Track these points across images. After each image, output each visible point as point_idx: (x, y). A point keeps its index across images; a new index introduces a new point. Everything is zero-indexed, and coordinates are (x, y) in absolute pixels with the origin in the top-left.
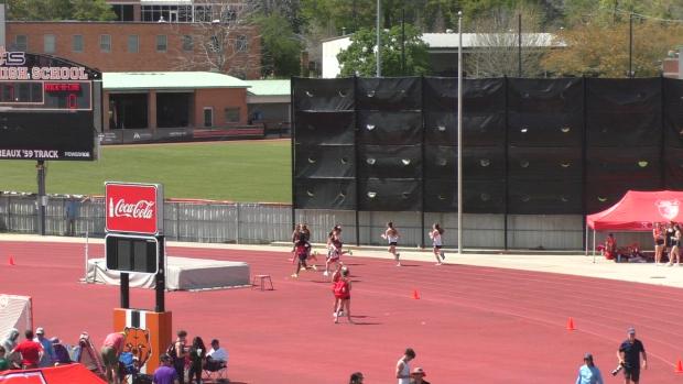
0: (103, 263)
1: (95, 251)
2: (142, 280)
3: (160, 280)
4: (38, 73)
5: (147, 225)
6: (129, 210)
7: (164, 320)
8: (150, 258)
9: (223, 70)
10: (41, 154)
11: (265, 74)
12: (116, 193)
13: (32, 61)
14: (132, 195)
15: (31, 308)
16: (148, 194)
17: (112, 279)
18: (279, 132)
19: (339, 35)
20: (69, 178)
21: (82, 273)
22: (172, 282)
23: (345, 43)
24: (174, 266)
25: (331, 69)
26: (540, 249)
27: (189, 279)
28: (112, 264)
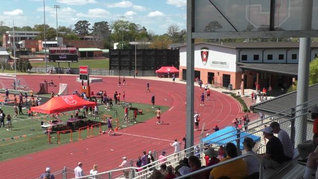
0: (79, 79)
1: (78, 77)
2: (85, 81)
3: (88, 81)
4: (68, 49)
5: (86, 73)
6: (83, 70)
7: (89, 88)
8: (86, 78)
9: (98, 48)
10: (69, 61)
11: (105, 49)
12: (81, 68)
13: (67, 46)
14: (84, 68)
15: (68, 86)
16: (86, 67)
18: (108, 57)
19: (116, 42)
20: (74, 65)
21: (76, 80)
22: (90, 82)
23: (117, 44)
24: (91, 79)
25: (115, 48)
26: (148, 76)
27: (93, 81)
28: (81, 79)
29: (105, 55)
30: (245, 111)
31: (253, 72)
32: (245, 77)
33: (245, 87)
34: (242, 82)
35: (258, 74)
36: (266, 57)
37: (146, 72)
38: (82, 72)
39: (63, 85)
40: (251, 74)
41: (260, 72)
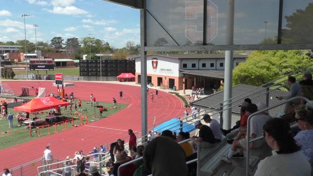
1: (54, 82)
2: (60, 86)
4: (46, 59)
5: (61, 78)
7: (63, 91)
8: (61, 82)
9: (71, 59)
10: (47, 70)
11: (76, 59)
12: (57, 75)
13: (45, 58)
14: (59, 75)
15: (46, 89)
16: (61, 74)
17: (56, 85)
18: (78, 66)
20: (50, 72)
21: (52, 85)
22: (64, 86)
23: (86, 55)
24: (64, 84)
25: (84, 59)
26: (111, 80)
27: (66, 85)
29: (76, 65)
30: (186, 106)
31: (191, 77)
32: (186, 80)
33: (186, 88)
34: (184, 85)
35: (195, 78)
36: (201, 65)
37: (109, 78)
38: (57, 78)
39: (42, 88)
40: (190, 78)
41: (197, 77)
